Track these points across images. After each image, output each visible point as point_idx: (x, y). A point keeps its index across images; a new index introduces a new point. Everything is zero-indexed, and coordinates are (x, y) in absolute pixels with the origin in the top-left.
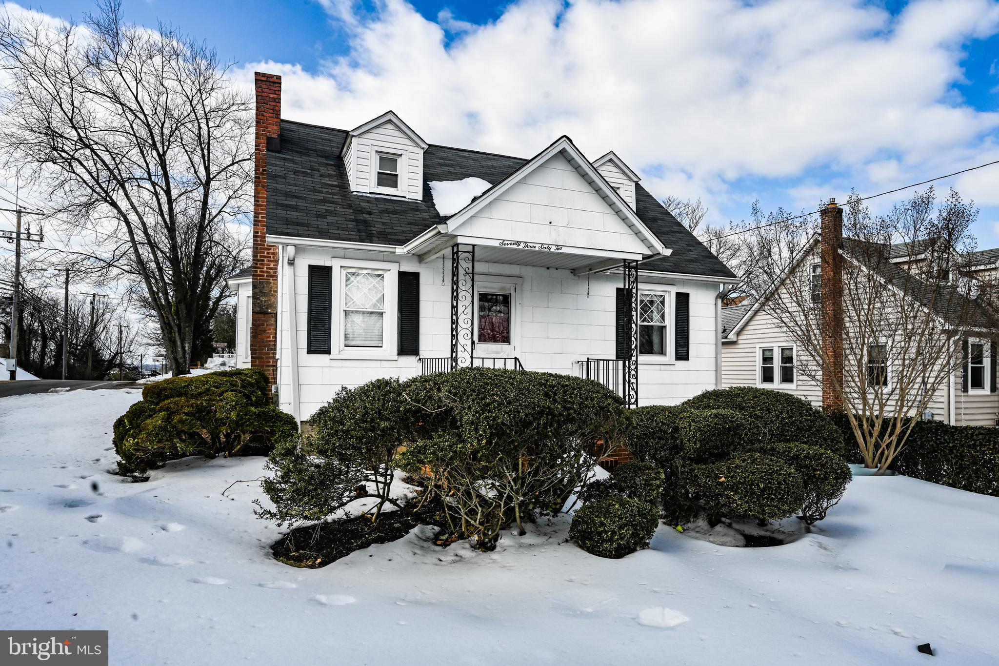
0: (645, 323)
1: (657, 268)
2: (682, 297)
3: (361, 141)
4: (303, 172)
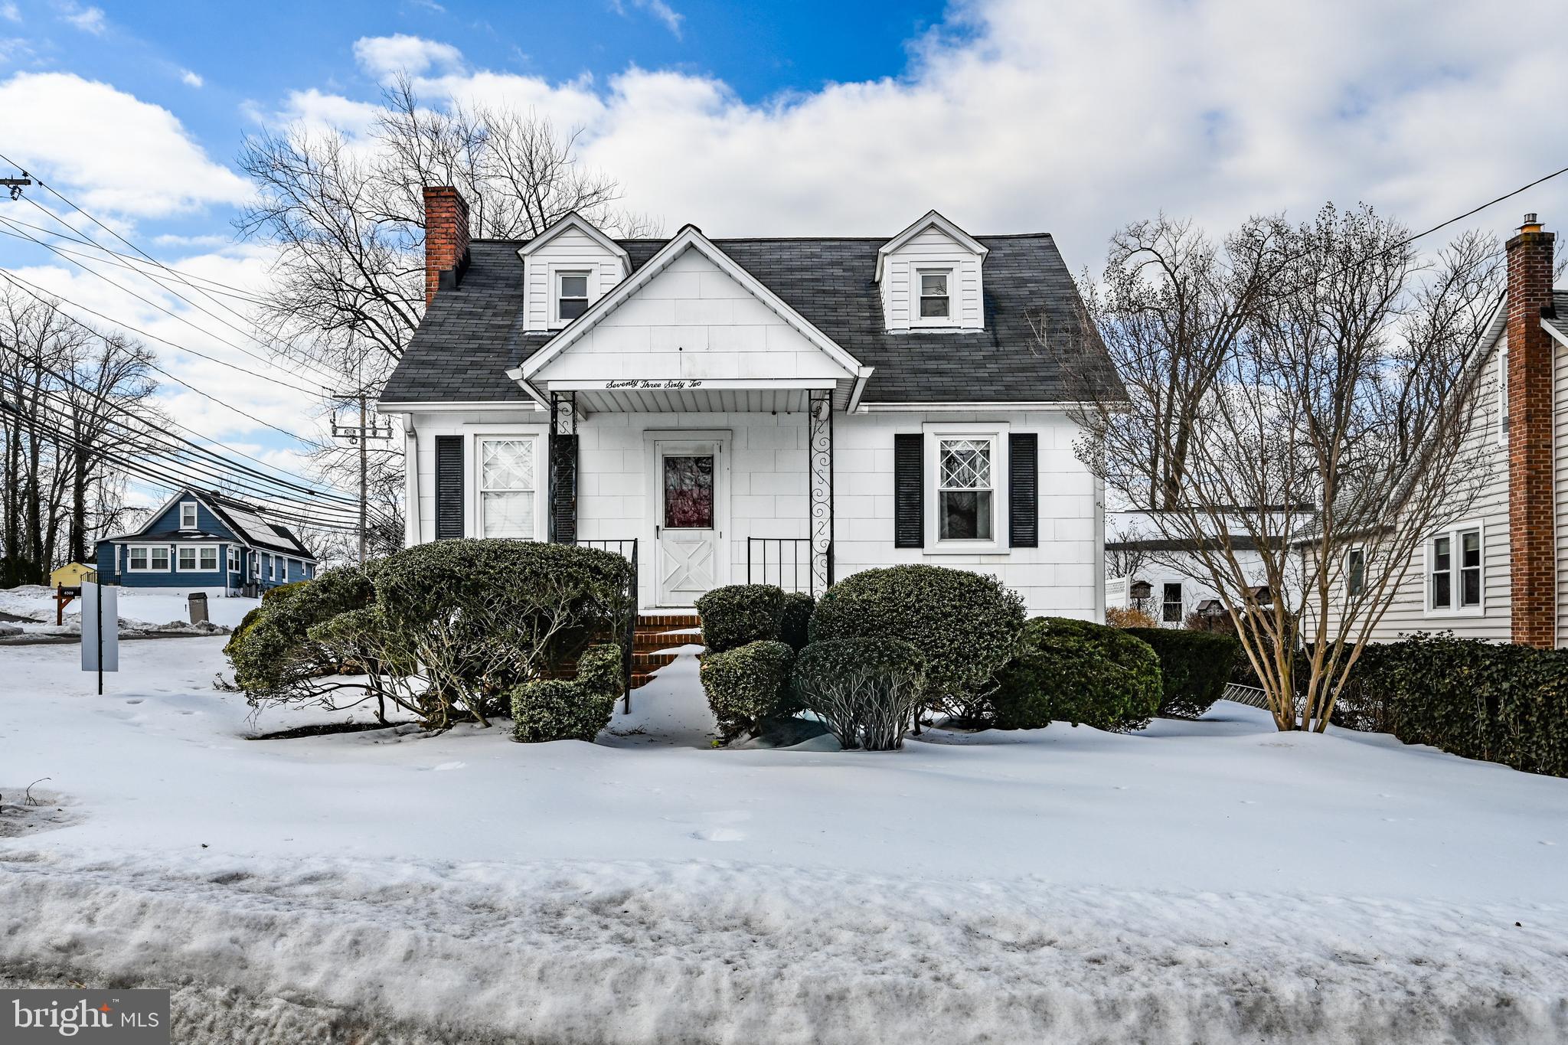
0: (954, 488)
1: (961, 397)
2: (1022, 442)
3: (535, 259)
4: (471, 313)
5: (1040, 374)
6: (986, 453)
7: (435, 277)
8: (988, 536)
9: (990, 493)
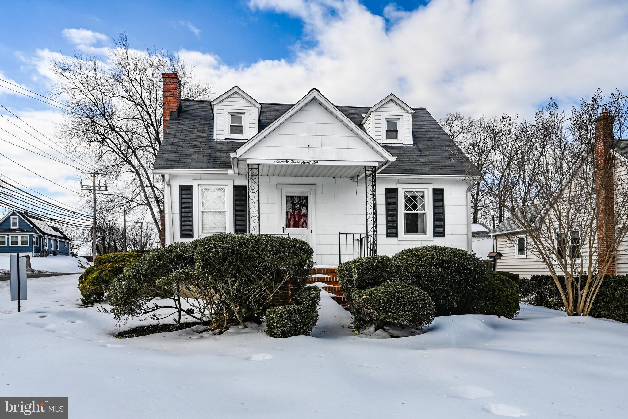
0: (410, 212)
1: (415, 173)
2: (438, 192)
3: (219, 107)
4: (187, 130)
5: (443, 164)
6: (423, 197)
7: (168, 114)
8: (424, 232)
9: (424, 214)
